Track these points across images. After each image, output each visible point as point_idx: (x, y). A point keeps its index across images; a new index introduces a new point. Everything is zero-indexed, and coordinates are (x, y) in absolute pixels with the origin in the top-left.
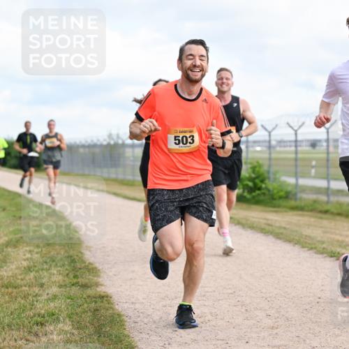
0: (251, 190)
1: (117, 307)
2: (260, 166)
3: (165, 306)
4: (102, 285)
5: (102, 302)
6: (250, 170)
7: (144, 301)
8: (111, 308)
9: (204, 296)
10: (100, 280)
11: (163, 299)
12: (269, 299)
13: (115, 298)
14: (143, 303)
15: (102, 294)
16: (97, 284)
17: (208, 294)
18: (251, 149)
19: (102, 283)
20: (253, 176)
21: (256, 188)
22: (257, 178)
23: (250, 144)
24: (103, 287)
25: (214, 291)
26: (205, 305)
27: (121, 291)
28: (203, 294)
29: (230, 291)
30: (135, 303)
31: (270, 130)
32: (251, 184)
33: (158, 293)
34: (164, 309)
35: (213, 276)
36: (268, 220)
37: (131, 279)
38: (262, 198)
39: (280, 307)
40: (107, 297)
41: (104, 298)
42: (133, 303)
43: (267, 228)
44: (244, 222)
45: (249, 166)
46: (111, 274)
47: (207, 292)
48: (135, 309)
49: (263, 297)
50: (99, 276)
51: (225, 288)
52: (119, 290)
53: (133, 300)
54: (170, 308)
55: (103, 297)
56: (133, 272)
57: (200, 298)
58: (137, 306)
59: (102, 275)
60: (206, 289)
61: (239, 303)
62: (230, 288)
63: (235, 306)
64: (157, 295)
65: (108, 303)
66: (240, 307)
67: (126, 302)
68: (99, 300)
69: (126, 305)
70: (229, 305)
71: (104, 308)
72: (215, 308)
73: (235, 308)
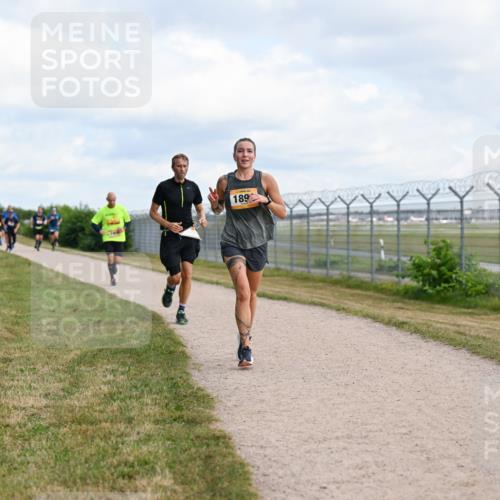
0: (434, 282)
1: (238, 452)
2: (448, 247)
3: (309, 452)
4: (216, 421)
5: (217, 445)
6: (433, 254)
7: (277, 444)
8: (232, 454)
9: (366, 437)
10: (214, 413)
11: (306, 441)
12: (461, 442)
13: (236, 440)
14: (277, 447)
15: (217, 433)
16: (210, 420)
17: (371, 435)
18: (434, 223)
19: (217, 417)
20: (438, 261)
21: (443, 279)
22: (443, 264)
23: (433, 215)
24: (218, 424)
25: (381, 431)
26: (367, 451)
27: (245, 430)
28: (364, 434)
29: (403, 430)
30: (266, 447)
31: (462, 194)
32: (434, 273)
33: (299, 432)
34: (308, 455)
35: (378, 409)
36: (459, 326)
37: (259, 412)
38: (450, 293)
40: (224, 437)
41: (221, 439)
42: (262, 447)
43: (458, 337)
44: (424, 328)
45: (433, 247)
46: (229, 404)
47: (370, 431)
48: (265, 456)
49: (452, 440)
50: (212, 408)
51: (396, 425)
52: (241, 427)
53: (262, 443)
54: (316, 455)
55: (218, 438)
56: (262, 401)
57: (360, 441)
58: (269, 451)
59: (217, 405)
60: (369, 427)
61: (417, 448)
62: (404, 426)
63: (411, 452)
64: (297, 435)
65: (226, 447)
66: (419, 454)
67: (252, 446)
68: (213, 442)
69: (251, 450)
70: (403, 451)
71: (220, 454)
72: (383, 455)
73: (411, 455)
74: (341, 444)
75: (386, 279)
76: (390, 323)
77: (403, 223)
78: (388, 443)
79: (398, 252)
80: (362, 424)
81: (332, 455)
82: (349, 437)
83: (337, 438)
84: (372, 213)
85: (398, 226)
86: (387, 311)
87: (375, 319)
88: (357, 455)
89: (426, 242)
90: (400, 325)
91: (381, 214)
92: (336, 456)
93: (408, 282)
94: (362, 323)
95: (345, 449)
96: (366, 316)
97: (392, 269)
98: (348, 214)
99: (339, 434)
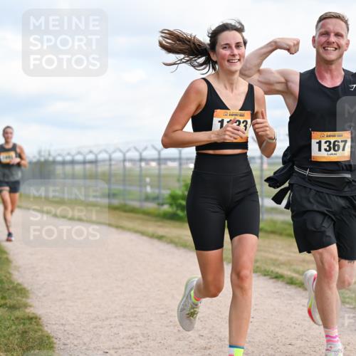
0: (184, 208)
1: (46, 328)
3: (95, 327)
4: (31, 306)
5: (31, 323)
6: (183, 188)
7: (73, 322)
8: (40, 330)
9: (136, 316)
10: (29, 301)
11: (94, 320)
12: (202, 319)
13: (44, 320)
14: (73, 324)
15: (31, 315)
16: (26, 306)
17: (139, 315)
18: (184, 166)
19: (31, 304)
23: (183, 162)
24: (32, 309)
25: (146, 312)
26: (136, 326)
27: (50, 312)
28: (134, 314)
29: (162, 311)
30: (65, 325)
32: (183, 203)
33: (89, 313)
34: (95, 330)
35: (145, 296)
37: (61, 300)
39: (213, 327)
40: (36, 318)
41: (34, 319)
42: (62, 324)
44: (177, 240)
45: (182, 183)
46: (40, 295)
47: (139, 312)
48: (65, 331)
50: (27, 297)
51: (157, 308)
52: (48, 311)
53: (63, 321)
54: (101, 329)
55: (32, 319)
56: (63, 292)
57: (131, 319)
58: (67, 327)
59: (31, 296)
60: (138, 309)
61: (171, 323)
62: (162, 309)
63: (167, 326)
64: (87, 316)
65: (37, 325)
66: (172, 327)
67: (56, 324)
68: (28, 322)
69: (55, 327)
70: (161, 326)
71: (33, 330)
72: (147, 329)
73: (167, 329)
74: (118, 321)
75: (151, 206)
76: (153, 236)
77: (163, 166)
78: (151, 320)
79: (159, 187)
80: (133, 307)
81: (112, 329)
82: (124, 316)
83: (116, 317)
84: (141, 160)
85: (160, 169)
86: (152, 228)
87: (143, 233)
88: (129, 329)
89: (179, 180)
90: (160, 238)
91: (147, 161)
92: (115, 330)
93: (166, 208)
94: (134, 237)
95: (121, 325)
96: (136, 232)
97: (155, 199)
98: (124, 160)
99: (116, 315)
